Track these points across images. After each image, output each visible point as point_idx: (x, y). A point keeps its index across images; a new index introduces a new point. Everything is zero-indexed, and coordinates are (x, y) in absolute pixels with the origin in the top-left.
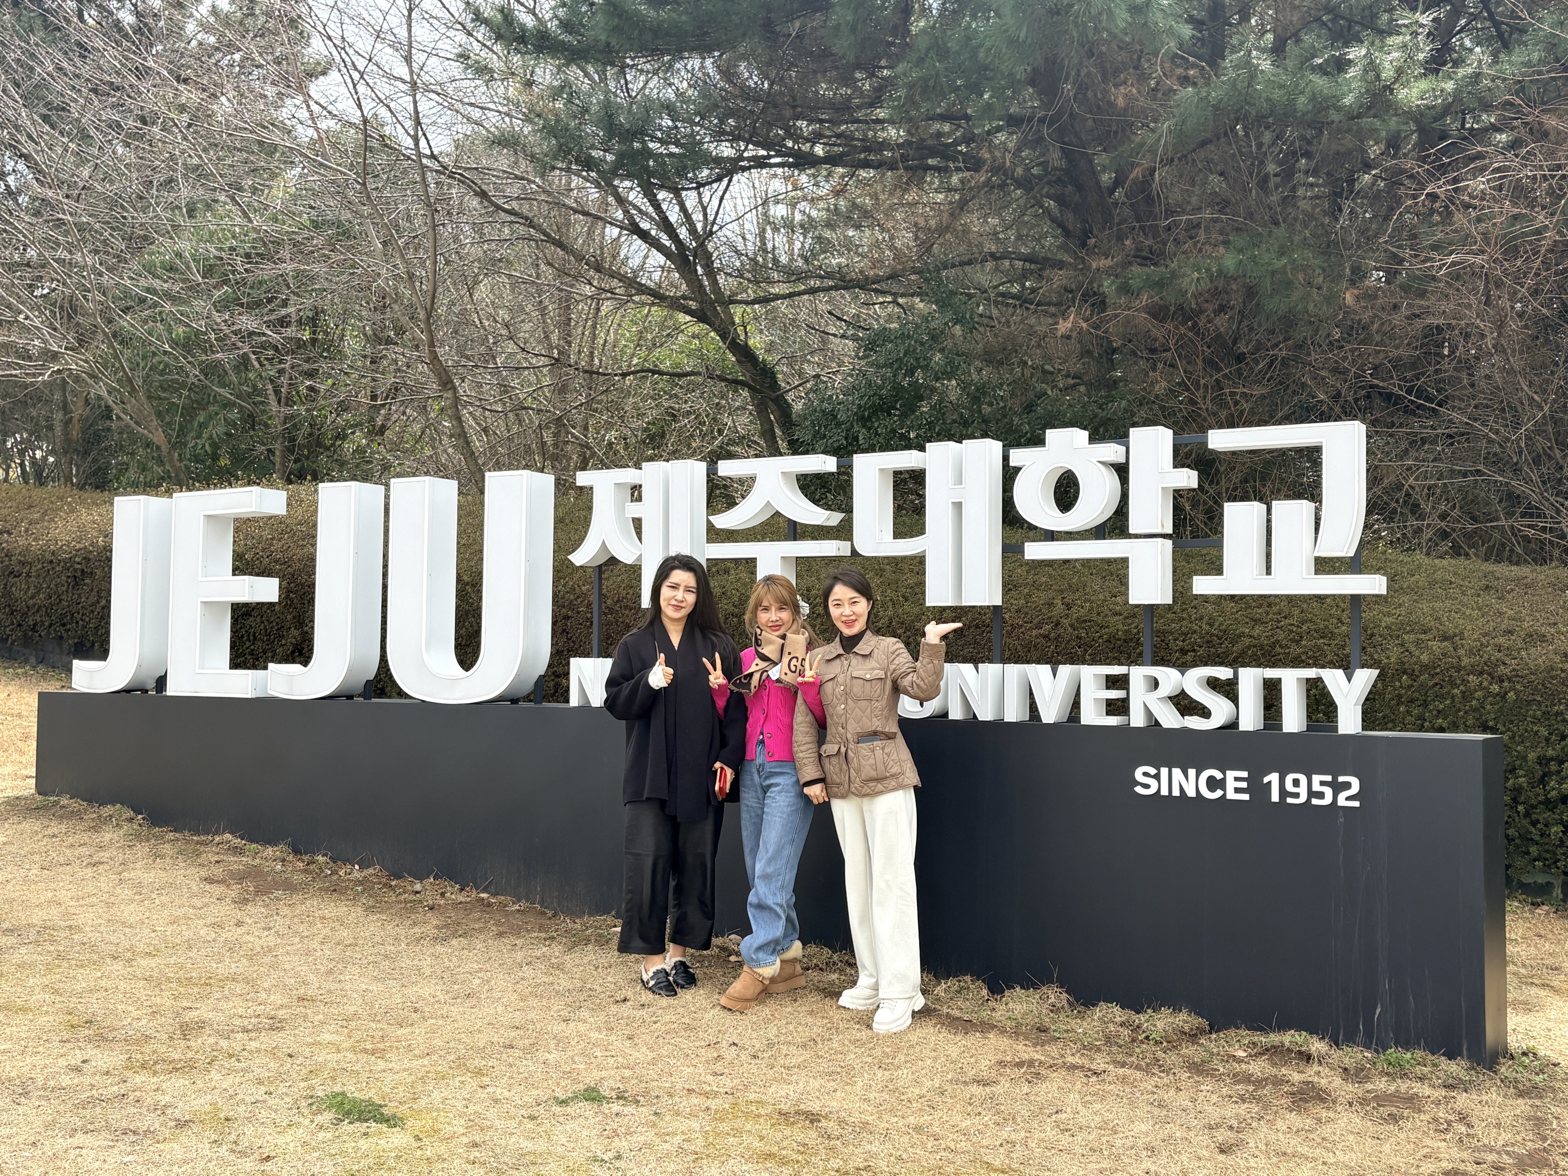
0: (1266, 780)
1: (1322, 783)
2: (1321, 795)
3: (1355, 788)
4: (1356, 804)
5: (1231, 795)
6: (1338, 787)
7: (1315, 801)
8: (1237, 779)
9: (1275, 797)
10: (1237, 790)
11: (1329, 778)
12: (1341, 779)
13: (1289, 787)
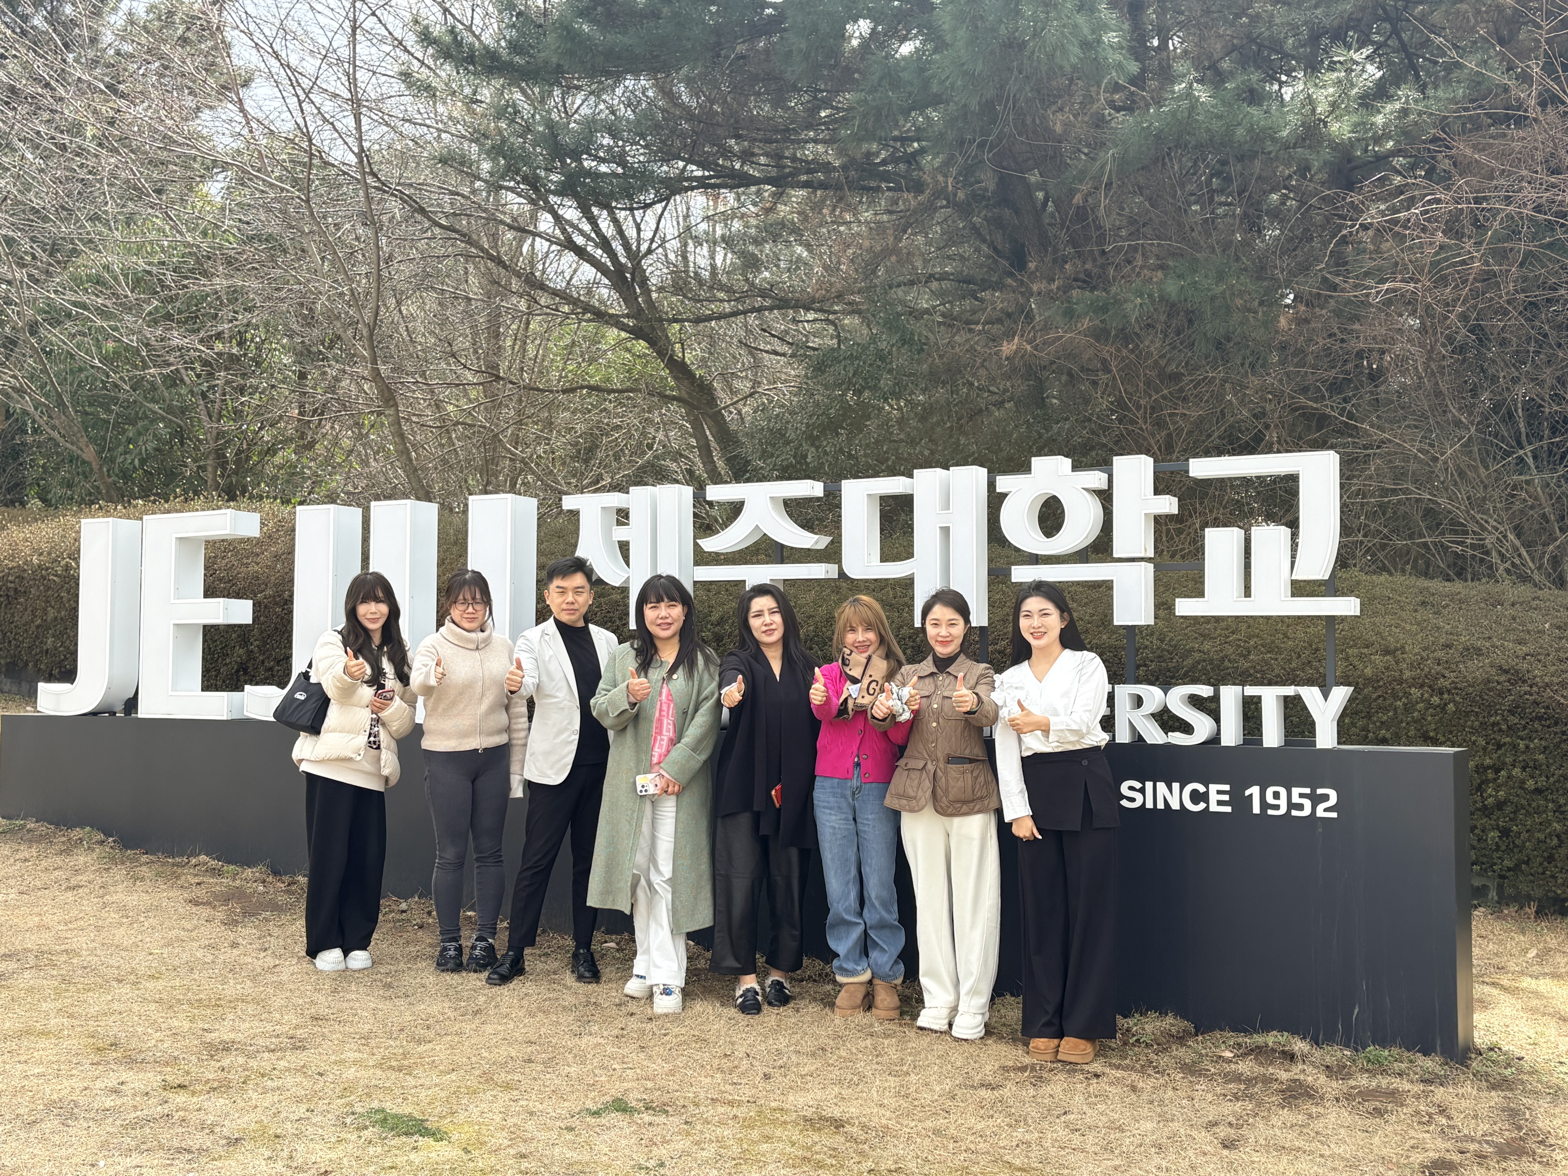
0: (1247, 793)
1: (1301, 796)
2: (1300, 807)
3: (1333, 799)
4: (1334, 815)
5: (1214, 808)
6: (1316, 800)
7: (1294, 813)
8: (1219, 792)
9: (1256, 809)
10: (1220, 803)
11: (1307, 791)
12: (1320, 791)
13: (1270, 799)
